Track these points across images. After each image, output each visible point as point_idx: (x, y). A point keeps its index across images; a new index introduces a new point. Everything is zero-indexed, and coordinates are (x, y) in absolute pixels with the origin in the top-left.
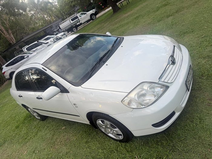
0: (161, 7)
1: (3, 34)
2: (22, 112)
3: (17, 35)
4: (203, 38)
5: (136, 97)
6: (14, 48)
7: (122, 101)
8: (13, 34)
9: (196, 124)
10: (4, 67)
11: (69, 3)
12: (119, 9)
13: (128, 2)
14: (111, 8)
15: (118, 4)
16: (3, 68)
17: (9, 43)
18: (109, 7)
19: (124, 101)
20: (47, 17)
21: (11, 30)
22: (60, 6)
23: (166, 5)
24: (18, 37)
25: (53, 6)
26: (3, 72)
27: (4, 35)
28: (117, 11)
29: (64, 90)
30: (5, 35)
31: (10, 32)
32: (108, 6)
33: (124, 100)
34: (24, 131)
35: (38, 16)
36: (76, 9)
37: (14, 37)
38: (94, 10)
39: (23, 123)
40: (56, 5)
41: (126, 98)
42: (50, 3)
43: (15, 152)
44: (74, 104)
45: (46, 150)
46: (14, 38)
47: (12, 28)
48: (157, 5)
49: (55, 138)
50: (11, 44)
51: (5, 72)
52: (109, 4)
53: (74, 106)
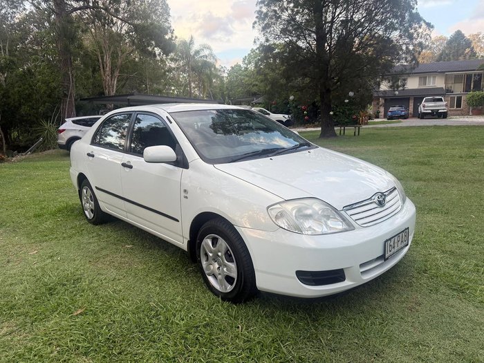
0: (414, 163)
1: (102, 70)
2: (59, 200)
3: (123, 86)
4: (458, 227)
5: (294, 212)
6: (104, 103)
7: (268, 207)
8: (118, 81)
9: (373, 323)
10: (69, 121)
11: (249, 85)
12: (335, 135)
13: (357, 133)
14: (320, 129)
15: (336, 128)
16: (65, 121)
17: (101, 90)
18: (317, 126)
19: (272, 209)
20: (194, 88)
21: (120, 72)
22: (230, 81)
23: (423, 164)
24: (124, 91)
25: (217, 76)
26: (61, 128)
27: (102, 73)
28: (328, 137)
29: (181, 162)
30: (104, 74)
31: (117, 74)
32: (316, 123)
33: (273, 207)
34: (48, 224)
35: (179, 77)
36: (255, 101)
37: (117, 87)
38: (287, 116)
39: (54, 214)
40: (223, 77)
41: (278, 206)
42: (215, 68)
43: (14, 246)
44: (185, 191)
45: (77, 262)
46: (115, 87)
47: (123, 69)
48: (408, 158)
49: (104, 252)
50: (104, 94)
51: (64, 130)
52: (319, 122)
53: (183, 194)
